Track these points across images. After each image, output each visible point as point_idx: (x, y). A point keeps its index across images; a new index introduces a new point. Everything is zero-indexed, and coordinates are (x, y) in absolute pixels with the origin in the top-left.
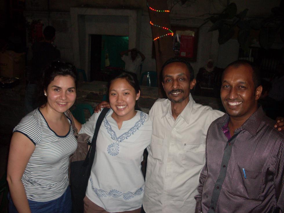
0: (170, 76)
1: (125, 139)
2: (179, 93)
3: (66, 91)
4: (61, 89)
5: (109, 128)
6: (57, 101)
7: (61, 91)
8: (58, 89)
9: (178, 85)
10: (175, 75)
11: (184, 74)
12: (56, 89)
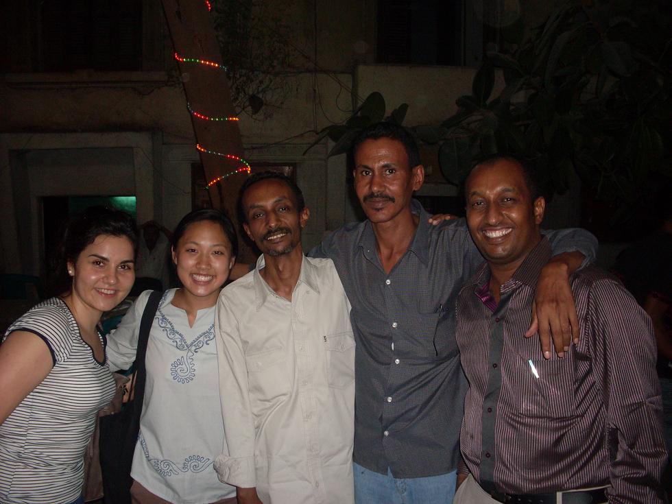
0: (258, 206)
1: (205, 344)
2: (281, 235)
3: (117, 267)
4: (105, 262)
5: (168, 330)
6: (96, 286)
7: (106, 267)
8: (100, 262)
9: (278, 220)
10: (269, 203)
11: (285, 197)
12: (97, 262)
